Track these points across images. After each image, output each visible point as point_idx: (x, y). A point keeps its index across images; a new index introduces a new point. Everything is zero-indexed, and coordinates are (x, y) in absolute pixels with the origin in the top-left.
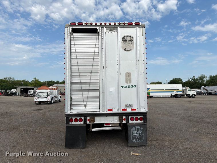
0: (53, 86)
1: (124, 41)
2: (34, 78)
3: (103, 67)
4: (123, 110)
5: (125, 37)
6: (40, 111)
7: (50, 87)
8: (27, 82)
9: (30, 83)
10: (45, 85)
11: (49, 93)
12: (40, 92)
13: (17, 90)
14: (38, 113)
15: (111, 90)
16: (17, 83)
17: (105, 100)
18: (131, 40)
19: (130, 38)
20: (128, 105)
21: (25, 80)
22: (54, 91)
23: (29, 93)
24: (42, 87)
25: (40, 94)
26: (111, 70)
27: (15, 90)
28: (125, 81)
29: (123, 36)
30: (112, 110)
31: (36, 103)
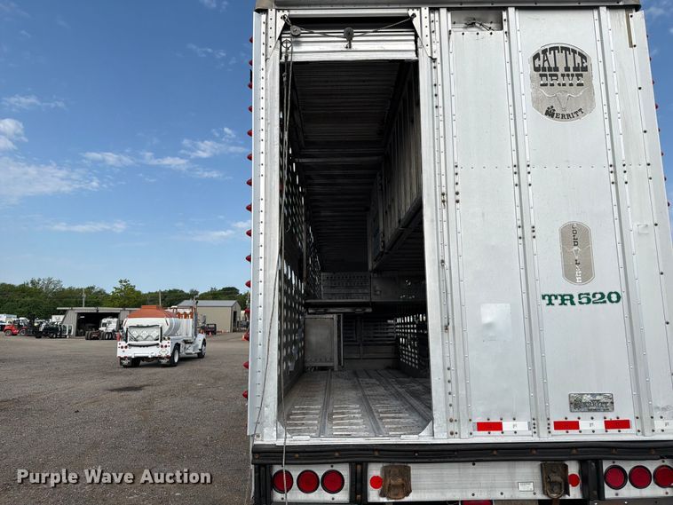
0: (181, 305)
1: (544, 69)
2: (121, 282)
3: (439, 199)
4: (559, 426)
5: (544, 52)
6: (133, 395)
7: (169, 310)
8: (101, 292)
9: (108, 295)
10: (154, 304)
11: (166, 329)
12: (138, 327)
13: (67, 320)
14: (124, 405)
15: (487, 319)
16: (69, 298)
17: (460, 373)
18: (576, 69)
19: (570, 57)
20: (587, 398)
21: (93, 288)
22: (183, 321)
23: (102, 329)
24: (144, 309)
25: (135, 333)
26: (483, 214)
27: (62, 317)
28: (561, 272)
29: (537, 49)
30: (497, 426)
31: (121, 363)
